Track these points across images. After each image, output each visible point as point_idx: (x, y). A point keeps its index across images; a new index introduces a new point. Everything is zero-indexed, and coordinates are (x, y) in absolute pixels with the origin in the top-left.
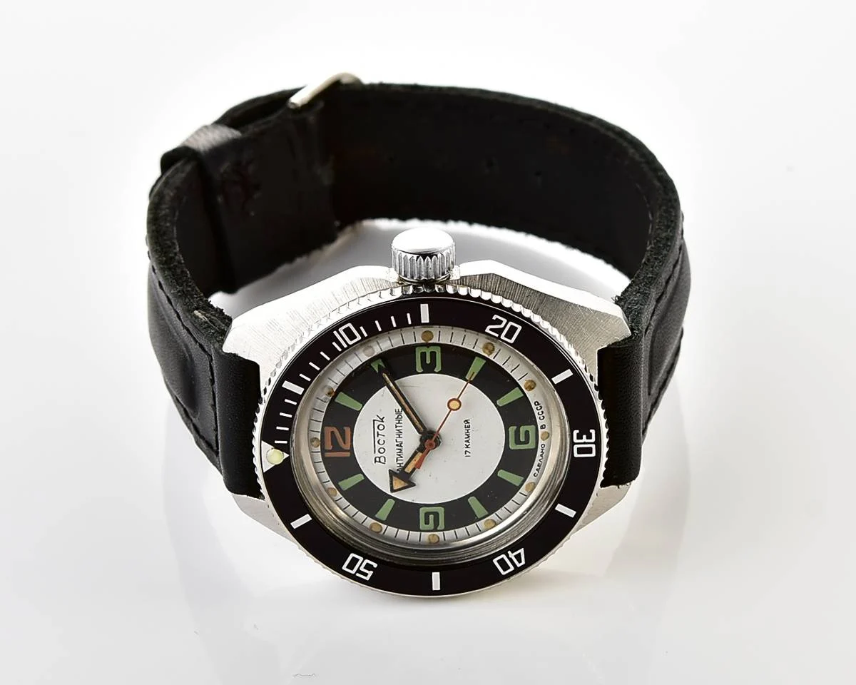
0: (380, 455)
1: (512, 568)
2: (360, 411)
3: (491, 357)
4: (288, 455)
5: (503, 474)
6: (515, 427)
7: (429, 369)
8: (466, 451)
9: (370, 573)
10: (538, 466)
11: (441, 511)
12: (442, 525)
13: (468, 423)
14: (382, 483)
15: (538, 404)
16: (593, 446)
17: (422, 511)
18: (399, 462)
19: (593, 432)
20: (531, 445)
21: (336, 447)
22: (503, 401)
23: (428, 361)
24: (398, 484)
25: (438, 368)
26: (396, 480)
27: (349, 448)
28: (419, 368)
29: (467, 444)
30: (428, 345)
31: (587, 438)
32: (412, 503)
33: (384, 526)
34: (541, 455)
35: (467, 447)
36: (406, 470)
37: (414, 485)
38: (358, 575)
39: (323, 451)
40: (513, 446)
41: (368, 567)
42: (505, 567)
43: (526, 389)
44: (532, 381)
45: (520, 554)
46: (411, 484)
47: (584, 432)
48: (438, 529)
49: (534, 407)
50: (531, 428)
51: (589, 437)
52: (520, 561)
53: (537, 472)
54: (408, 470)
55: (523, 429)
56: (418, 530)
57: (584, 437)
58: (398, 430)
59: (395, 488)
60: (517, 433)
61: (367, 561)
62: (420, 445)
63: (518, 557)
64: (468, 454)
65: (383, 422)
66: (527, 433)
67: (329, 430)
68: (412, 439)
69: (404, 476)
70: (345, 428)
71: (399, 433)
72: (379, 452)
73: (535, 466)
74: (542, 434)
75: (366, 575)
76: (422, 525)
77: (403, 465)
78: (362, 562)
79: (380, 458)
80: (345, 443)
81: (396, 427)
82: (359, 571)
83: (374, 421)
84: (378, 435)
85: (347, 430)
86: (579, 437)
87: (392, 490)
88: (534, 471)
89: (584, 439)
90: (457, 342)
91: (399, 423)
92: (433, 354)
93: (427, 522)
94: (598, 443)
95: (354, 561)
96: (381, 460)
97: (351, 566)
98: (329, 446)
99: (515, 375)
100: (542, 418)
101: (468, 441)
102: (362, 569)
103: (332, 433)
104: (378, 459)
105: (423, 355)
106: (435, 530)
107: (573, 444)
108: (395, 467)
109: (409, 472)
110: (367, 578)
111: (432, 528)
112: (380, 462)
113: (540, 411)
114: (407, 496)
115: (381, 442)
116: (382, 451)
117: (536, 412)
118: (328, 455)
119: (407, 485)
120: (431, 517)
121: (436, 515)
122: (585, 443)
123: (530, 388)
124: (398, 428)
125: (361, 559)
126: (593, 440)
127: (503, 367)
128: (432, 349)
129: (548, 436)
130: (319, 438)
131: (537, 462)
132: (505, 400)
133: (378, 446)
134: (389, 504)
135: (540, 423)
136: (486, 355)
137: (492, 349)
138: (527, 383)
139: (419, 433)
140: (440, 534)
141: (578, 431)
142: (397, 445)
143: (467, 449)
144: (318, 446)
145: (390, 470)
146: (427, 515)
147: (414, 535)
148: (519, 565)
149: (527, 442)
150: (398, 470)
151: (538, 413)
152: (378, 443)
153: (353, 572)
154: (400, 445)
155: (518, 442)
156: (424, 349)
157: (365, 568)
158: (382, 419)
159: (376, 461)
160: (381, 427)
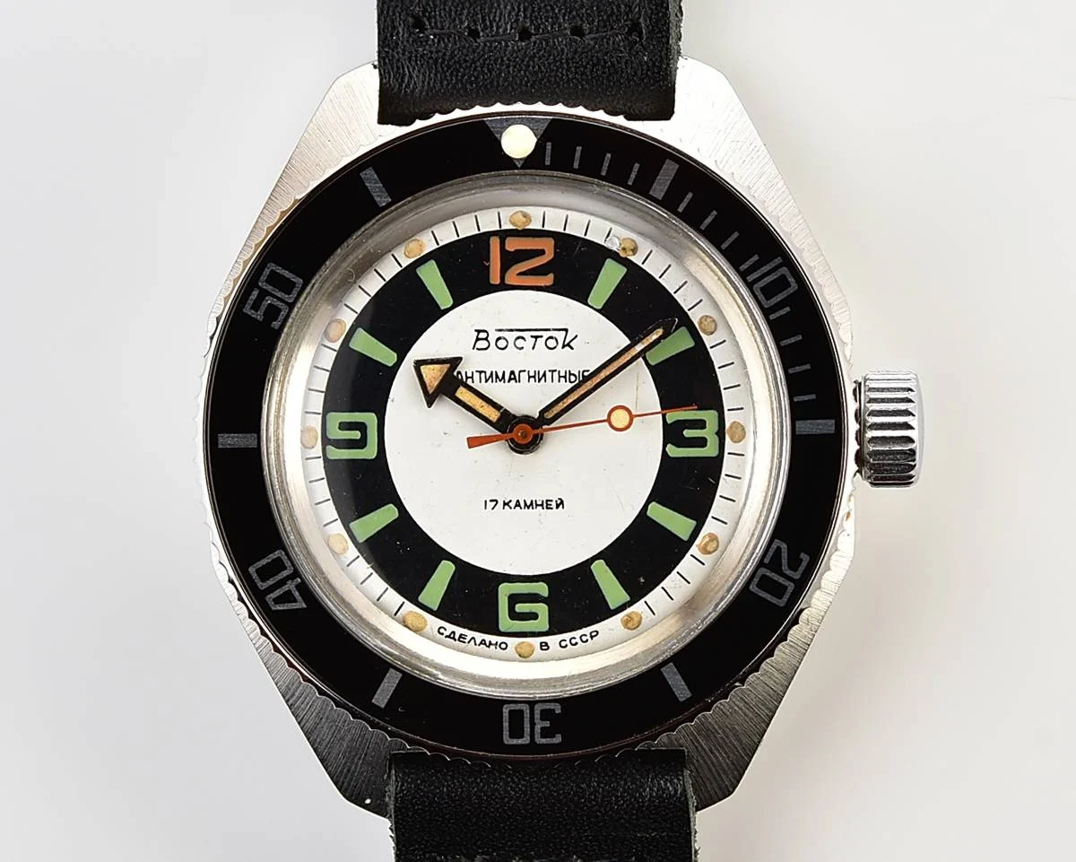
0: (492, 339)
1: (262, 586)
2: (586, 304)
3: (694, 550)
4: (518, 166)
5: (445, 571)
6: (546, 595)
7: (672, 434)
8: (496, 501)
9: (259, 316)
10: (461, 636)
11: (370, 452)
12: (335, 453)
13: (558, 506)
14: (431, 344)
15: (592, 637)
16: (525, 740)
17: (370, 419)
18: (476, 376)
19: (558, 739)
20: (505, 622)
21: (509, 260)
22: (602, 572)
23: (688, 433)
24: (433, 375)
25: (674, 451)
26: (441, 370)
27: (507, 282)
28: (674, 416)
29: (512, 504)
30: (721, 434)
31: (543, 729)
32: (388, 397)
33: (336, 345)
34: (483, 642)
35: (505, 504)
36: (461, 389)
37: (430, 404)
38: (256, 291)
39: (503, 235)
40: (505, 590)
41: (272, 313)
42: (265, 573)
43: (627, 615)
44: (640, 623)
45: (295, 601)
46: (430, 399)
47: (556, 723)
48: (330, 448)
49: (587, 630)
50: (542, 623)
51: (546, 733)
52: (277, 601)
53: (447, 633)
54: (462, 393)
55: (542, 609)
56: (327, 409)
57: (547, 724)
58: (544, 375)
59: (423, 368)
60: (533, 598)
62: (515, 417)
63: (288, 597)
64: (490, 505)
65: (563, 347)
66: (534, 616)
67: (548, 245)
68: (525, 400)
69: (447, 384)
70: (551, 276)
71: (539, 377)
73: (459, 631)
74: (530, 645)
75: (256, 307)
76: (337, 418)
77: (470, 381)
78: (281, 301)
79: (486, 339)
80: (520, 274)
81: (553, 371)
82: (263, 293)
83: (566, 330)
84: (536, 337)
85: (548, 280)
86: (546, 715)
87: (418, 364)
88: (450, 628)
89: (541, 724)
90: (724, 487)
91: (560, 377)
92: (701, 442)
93: (346, 426)
94: (532, 749)
95: (286, 287)
97: (274, 279)
98: (513, 245)
99: (655, 596)
100: (563, 644)
101: (518, 504)
102: (269, 300)
103: (542, 252)
105: (701, 424)
106: (326, 441)
107: (532, 703)
108: (464, 369)
109: (458, 395)
110: (247, 310)
111: (331, 436)
113: (578, 640)
114: (403, 390)
115: (520, 343)
116: (502, 343)
117: (577, 634)
118: (495, 243)
119: (431, 392)
120: (356, 435)
121: (361, 444)
122: (532, 724)
123: (626, 623)
124: (549, 375)
125: (290, 299)
126: (539, 740)
127: (674, 572)
128: (713, 441)
129: (524, 656)
130: (530, 227)
131: (470, 634)
132: (604, 575)
133: (511, 336)
134: (385, 356)
135: (553, 640)
136: (698, 541)
137: (709, 548)
138: (636, 614)
139: (542, 412)
140: (317, 450)
141: (558, 711)
142: (512, 373)
143: (501, 504)
144: (513, 224)
145: (461, 359)
146: (362, 427)
147: (316, 402)
148: (269, 598)
149: (514, 615)
150: (459, 373)
151: (574, 638)
152: (518, 338)
153: (262, 283)
154: (513, 377)
155: (514, 599)
156: (712, 425)
157: (270, 306)
158: (568, 345)
159: (479, 331)
160: (552, 343)
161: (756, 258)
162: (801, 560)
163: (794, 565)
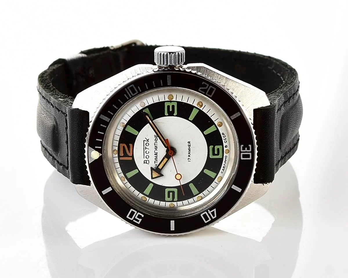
0: (146, 159)
1: (210, 219)
2: (137, 135)
3: (201, 109)
4: (101, 155)
5: (206, 171)
6: (213, 146)
7: (171, 114)
8: (188, 158)
9: (140, 220)
10: (223, 168)
11: (176, 190)
12: (176, 199)
13: (190, 143)
14: (147, 175)
15: (224, 134)
16: (250, 154)
17: (167, 190)
18: (156, 163)
19: (250, 146)
20: (220, 156)
21: (126, 155)
22: (207, 132)
23: (171, 110)
24: (155, 175)
25: (175, 114)
26: (154, 172)
27: (131, 155)
28: (166, 114)
29: (189, 154)
30: (171, 102)
31: (247, 149)
32: (161, 186)
33: (148, 198)
34: (225, 162)
35: (189, 156)
36: (159, 167)
37: (163, 175)
38: (134, 221)
39: (119, 157)
40: (211, 156)
41: (139, 217)
42: (207, 219)
43: (218, 126)
44: (220, 122)
45: (214, 211)
46: (162, 175)
47: (246, 146)
48: (174, 200)
49: (222, 136)
50: (220, 147)
51: (248, 149)
52: (214, 216)
53: (223, 171)
54: (160, 167)
55: (216, 147)
56: (164, 201)
57: (246, 148)
58: (156, 146)
59: (154, 177)
60: (213, 149)
61: (139, 213)
62: (166, 154)
63: (213, 213)
64: (189, 160)
65: (148, 141)
66: (218, 149)
67: (122, 145)
68: (162, 151)
69: (158, 171)
70: (130, 144)
71: (156, 148)
72: (146, 158)
73: (222, 168)
74: (226, 150)
75: (138, 221)
76: (167, 198)
77: (157, 165)
78: (136, 214)
79: (146, 161)
80: (129, 152)
81: (155, 144)
82: (135, 219)
83: (144, 141)
84: (146, 148)
85: (131, 145)
86: (244, 149)
87: (152, 178)
88: (221, 170)
89: (246, 150)
90: (185, 101)
91: (156, 142)
92: (173, 106)
93: (169, 197)
94: (253, 152)
95: (133, 213)
96: (147, 163)
97: (131, 216)
98: (122, 154)
99: (213, 119)
100: (226, 142)
101: (189, 153)
102: (136, 218)
103: (124, 147)
104: (145, 162)
105: (168, 107)
106: (173, 201)
107: (241, 152)
108: (154, 166)
109: (160, 168)
110: (139, 223)
111: (171, 200)
112: (146, 163)
113: (225, 138)
114: (159, 182)
115: (147, 152)
116: (147, 157)
117: (223, 138)
118: (121, 159)
119: (159, 175)
120: (171, 194)
121: (173, 192)
122: (246, 152)
123: (220, 126)
124: (155, 145)
125: (136, 212)
126: (250, 150)
127: (207, 114)
128: (173, 104)
129: (228, 151)
130: (117, 149)
131: (223, 165)
132: (208, 131)
133: (145, 155)
134: (151, 186)
135: (224, 144)
136: (199, 108)
137: (201, 105)
138: (218, 123)
139: (166, 147)
140: (175, 203)
141: (243, 146)
142: (155, 154)
143: (189, 157)
144: (116, 154)
145: (151, 167)
146: (169, 192)
147: (162, 204)
148: (213, 218)
149: (218, 154)
150: (155, 168)
151: (224, 139)
152: (146, 153)
153: (132, 219)
154: (156, 154)
155: (214, 154)
156: (169, 104)
157: (138, 217)
158: (148, 140)
159: (144, 163)
160: (147, 144)
161: (125, 95)
162: (204, 84)
163: (205, 86)
